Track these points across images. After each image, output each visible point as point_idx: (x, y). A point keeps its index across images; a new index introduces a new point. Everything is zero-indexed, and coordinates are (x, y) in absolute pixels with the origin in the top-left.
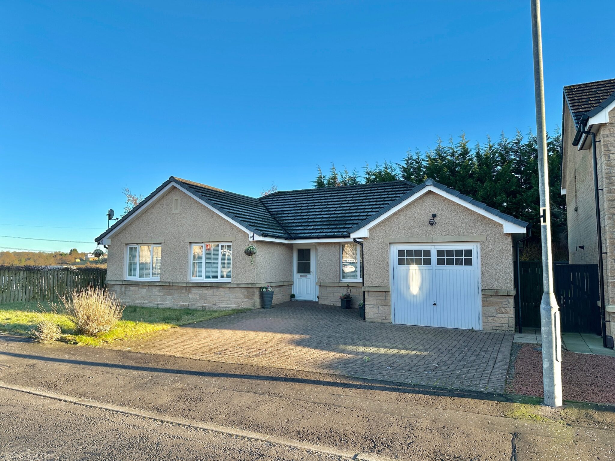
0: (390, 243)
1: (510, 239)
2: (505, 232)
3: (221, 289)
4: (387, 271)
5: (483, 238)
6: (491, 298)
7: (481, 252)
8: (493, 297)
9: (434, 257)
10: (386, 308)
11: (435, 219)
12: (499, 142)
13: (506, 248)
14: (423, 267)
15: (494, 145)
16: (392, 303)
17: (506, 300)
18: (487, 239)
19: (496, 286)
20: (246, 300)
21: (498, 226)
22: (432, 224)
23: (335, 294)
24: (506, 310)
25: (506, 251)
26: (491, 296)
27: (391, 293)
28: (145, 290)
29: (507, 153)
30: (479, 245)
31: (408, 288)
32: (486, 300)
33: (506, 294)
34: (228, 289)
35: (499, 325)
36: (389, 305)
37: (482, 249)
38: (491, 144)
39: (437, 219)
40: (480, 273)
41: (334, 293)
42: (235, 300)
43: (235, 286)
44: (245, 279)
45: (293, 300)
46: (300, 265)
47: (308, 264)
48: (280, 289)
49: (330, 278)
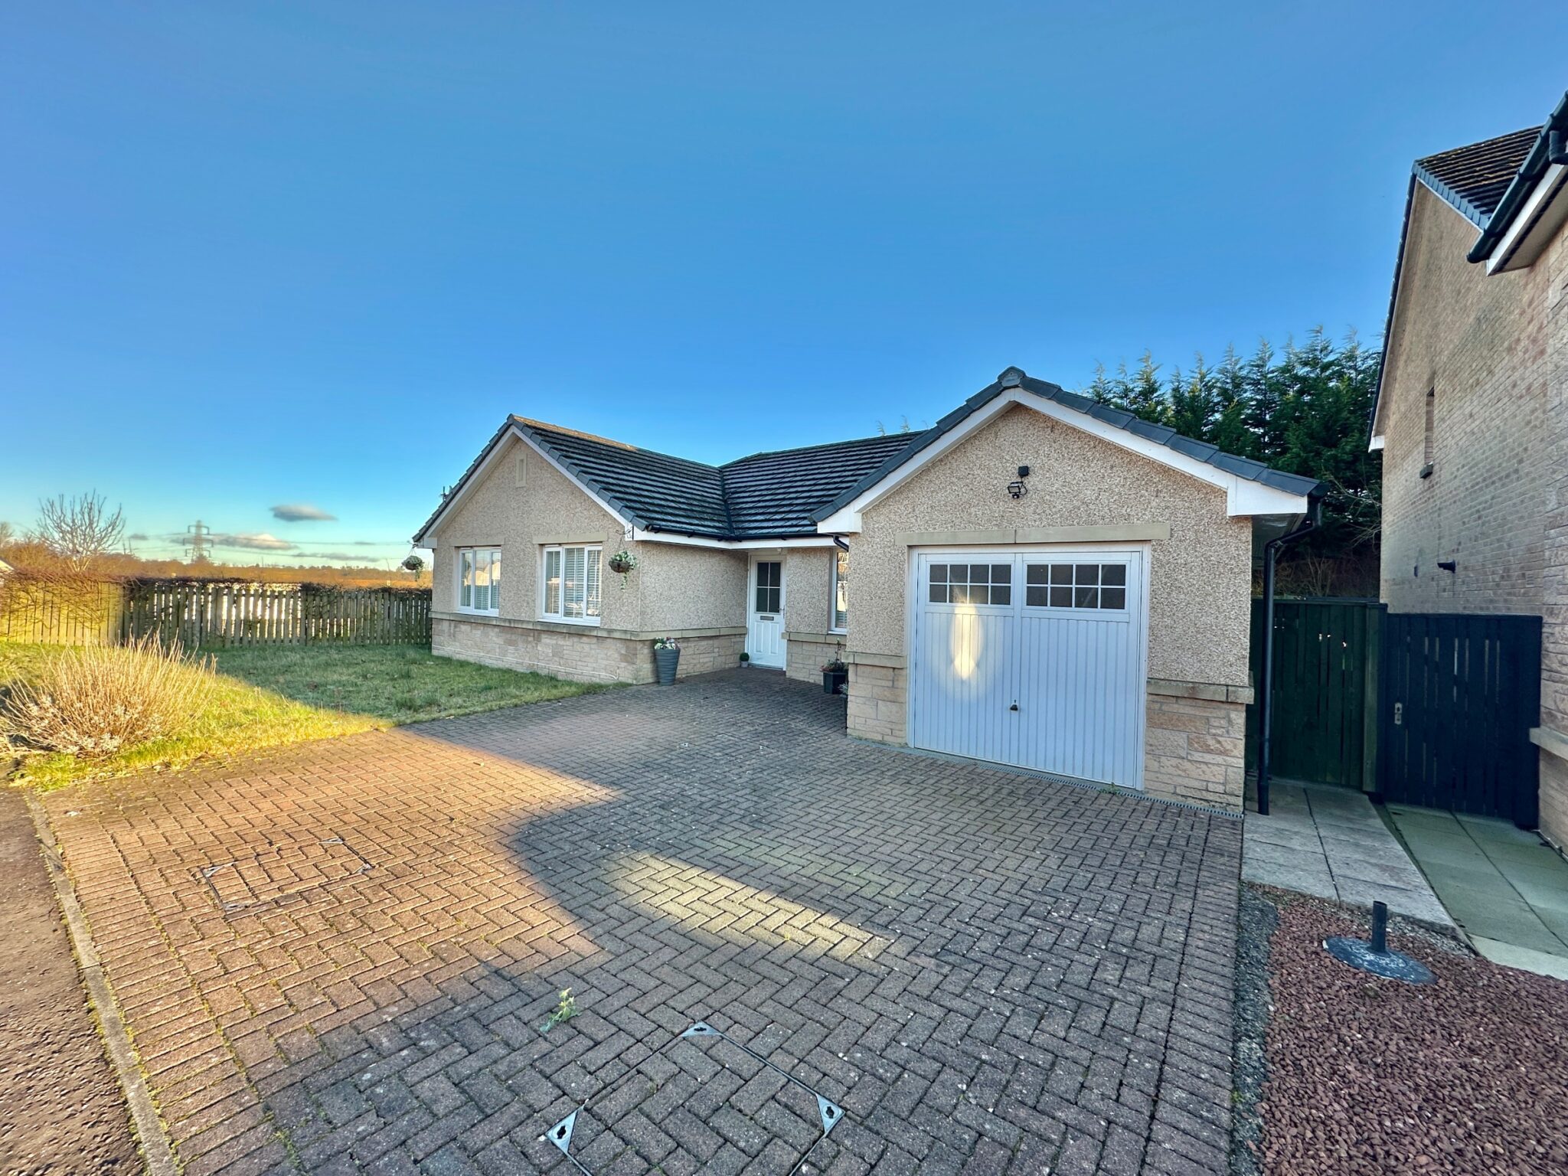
0: (910, 547)
1: (1247, 535)
2: (1231, 512)
3: (585, 639)
4: (900, 618)
5: (1159, 532)
6: (1176, 706)
7: (1154, 572)
8: (1183, 702)
9: (1019, 584)
10: (894, 708)
11: (1026, 480)
12: (1221, 366)
13: (1233, 562)
14: (991, 609)
15: (1210, 371)
16: (909, 697)
17: (1222, 713)
18: (1172, 536)
19: (1192, 671)
20: (623, 664)
21: (1209, 497)
22: (1017, 496)
24: (1219, 742)
25: (1231, 569)
26: (1174, 700)
27: (910, 671)
28: (479, 632)
29: (1237, 386)
30: (1147, 549)
31: (950, 661)
32: (1160, 709)
33: (1224, 699)
34: (594, 640)
35: (1196, 784)
36: (901, 700)
37: (1157, 564)
38: (1204, 370)
39: (1030, 482)
40: (1145, 632)
41: (814, 657)
42: (605, 662)
43: (605, 634)
44: (623, 622)
45: (745, 664)
46: (761, 595)
47: (776, 594)
48: (711, 642)
49: (809, 626)
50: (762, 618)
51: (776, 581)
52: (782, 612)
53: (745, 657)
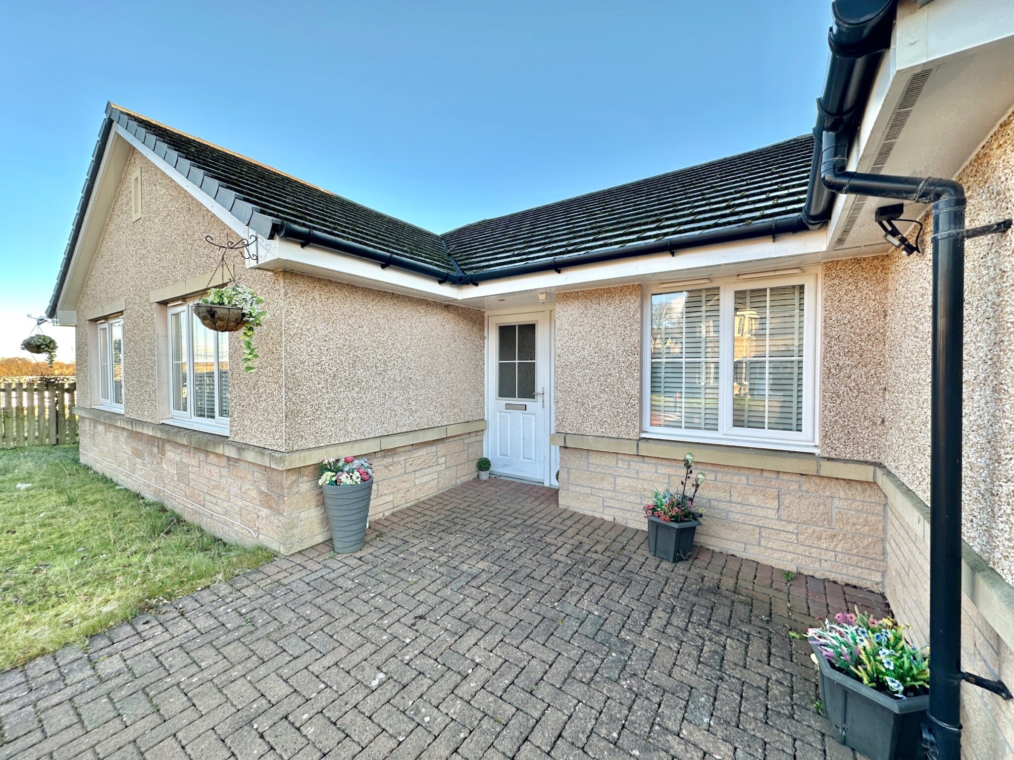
23: (619, 481)
41: (615, 477)
45: (484, 475)
46: (505, 372)
47: (529, 372)
48: (433, 449)
49: (602, 423)
50: (508, 406)
51: (529, 350)
52: (539, 398)
53: (484, 464)
